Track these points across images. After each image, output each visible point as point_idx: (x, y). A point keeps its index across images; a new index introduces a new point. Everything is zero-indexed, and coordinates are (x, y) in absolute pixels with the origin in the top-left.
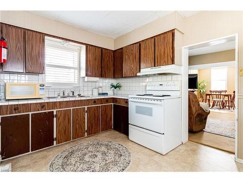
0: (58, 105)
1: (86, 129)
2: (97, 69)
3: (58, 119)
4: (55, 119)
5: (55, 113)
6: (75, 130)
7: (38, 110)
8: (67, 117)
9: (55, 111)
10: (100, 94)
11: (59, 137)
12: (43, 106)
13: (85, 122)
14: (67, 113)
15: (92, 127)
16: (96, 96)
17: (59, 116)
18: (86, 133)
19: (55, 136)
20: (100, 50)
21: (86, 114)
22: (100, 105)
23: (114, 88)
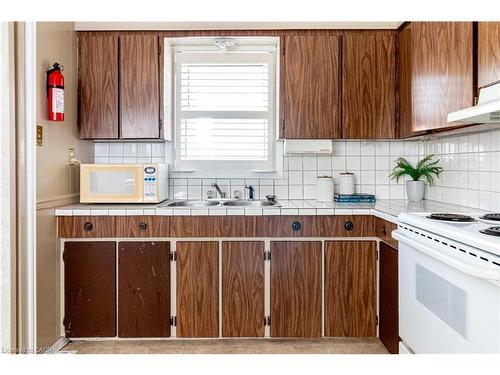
0: (179, 226)
1: (267, 313)
2: (324, 109)
3: (181, 266)
4: (173, 264)
5: (173, 249)
6: (231, 308)
7: (132, 236)
8: (205, 266)
9: (173, 242)
10: (338, 199)
11: (183, 318)
12: (142, 224)
13: (261, 291)
14: (204, 252)
15: (288, 314)
16: (325, 206)
17: (183, 259)
18: (267, 328)
19: (174, 313)
20: (334, 40)
21: (267, 263)
22: (323, 239)
23: (410, 178)
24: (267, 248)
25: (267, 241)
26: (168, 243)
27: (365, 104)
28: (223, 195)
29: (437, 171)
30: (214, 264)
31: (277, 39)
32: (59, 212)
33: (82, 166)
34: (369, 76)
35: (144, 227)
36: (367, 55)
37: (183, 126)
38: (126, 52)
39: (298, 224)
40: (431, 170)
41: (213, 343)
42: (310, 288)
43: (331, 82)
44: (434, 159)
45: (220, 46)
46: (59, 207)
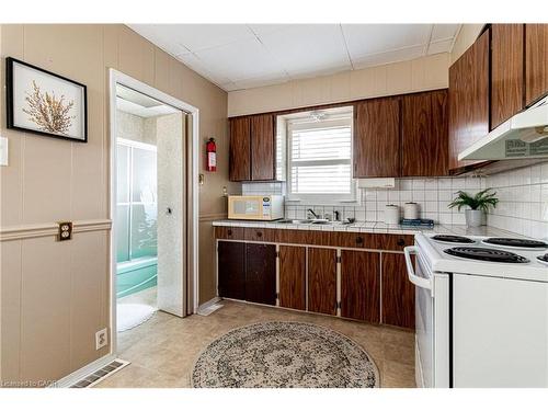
0: (280, 235)
1: (339, 300)
3: (282, 261)
4: (278, 259)
5: (278, 250)
6: (314, 293)
8: (296, 262)
9: (278, 245)
11: (284, 294)
12: (259, 233)
14: (296, 254)
15: (353, 302)
17: (283, 257)
18: (339, 310)
19: (278, 291)
20: (395, 103)
21: (339, 265)
22: (381, 251)
23: (469, 207)
24: (339, 255)
25: (339, 249)
26: (275, 246)
27: (421, 148)
28: (318, 217)
29: (494, 202)
30: (302, 262)
31: (351, 108)
32: (215, 224)
33: (230, 197)
34: (425, 127)
35: (260, 235)
36: (424, 111)
37: (293, 171)
38: (255, 128)
39: (361, 239)
40: (489, 201)
41: (302, 314)
42: (371, 286)
43: (393, 134)
44: (491, 192)
45: (314, 117)
46: (216, 221)
